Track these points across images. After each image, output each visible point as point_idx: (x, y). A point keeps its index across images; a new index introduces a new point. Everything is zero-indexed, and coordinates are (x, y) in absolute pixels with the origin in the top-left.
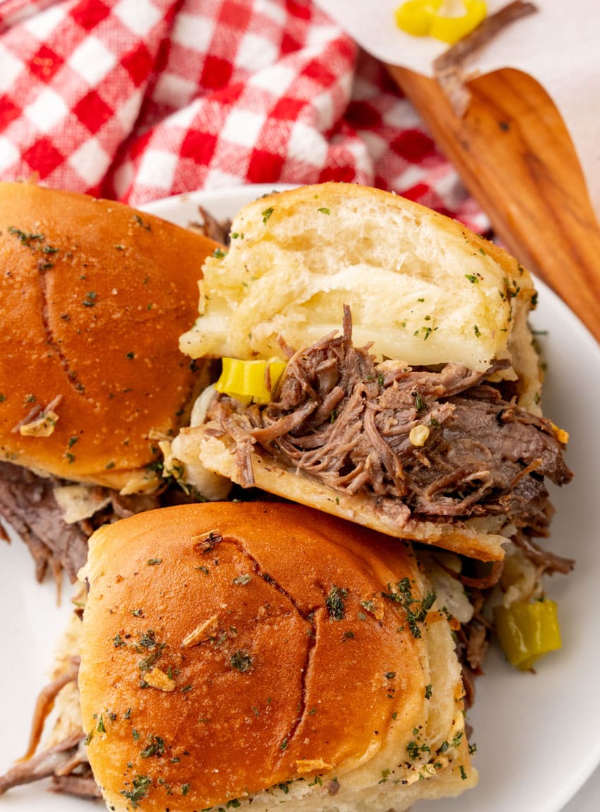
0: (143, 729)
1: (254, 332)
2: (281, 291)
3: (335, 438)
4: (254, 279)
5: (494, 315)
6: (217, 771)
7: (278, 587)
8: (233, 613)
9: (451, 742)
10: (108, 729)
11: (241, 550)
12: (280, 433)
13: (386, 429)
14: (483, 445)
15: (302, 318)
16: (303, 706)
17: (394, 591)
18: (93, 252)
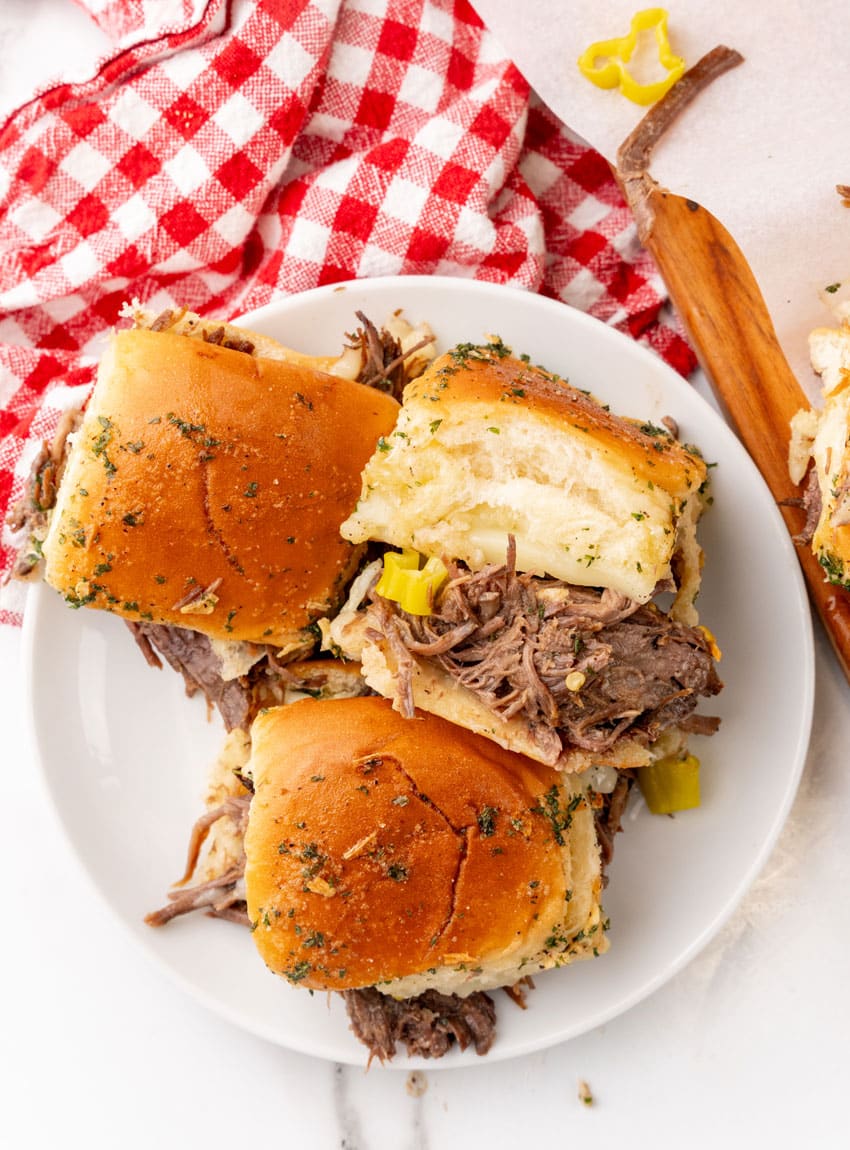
0: (305, 926)
1: (417, 535)
2: (445, 502)
3: (493, 657)
4: (419, 484)
5: (658, 551)
6: (372, 961)
7: (433, 806)
8: (392, 830)
9: (586, 932)
10: (273, 923)
11: (399, 769)
12: (440, 651)
13: (544, 671)
14: (637, 671)
15: (465, 527)
16: (453, 910)
17: (543, 804)
18: (254, 442)
